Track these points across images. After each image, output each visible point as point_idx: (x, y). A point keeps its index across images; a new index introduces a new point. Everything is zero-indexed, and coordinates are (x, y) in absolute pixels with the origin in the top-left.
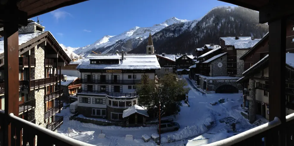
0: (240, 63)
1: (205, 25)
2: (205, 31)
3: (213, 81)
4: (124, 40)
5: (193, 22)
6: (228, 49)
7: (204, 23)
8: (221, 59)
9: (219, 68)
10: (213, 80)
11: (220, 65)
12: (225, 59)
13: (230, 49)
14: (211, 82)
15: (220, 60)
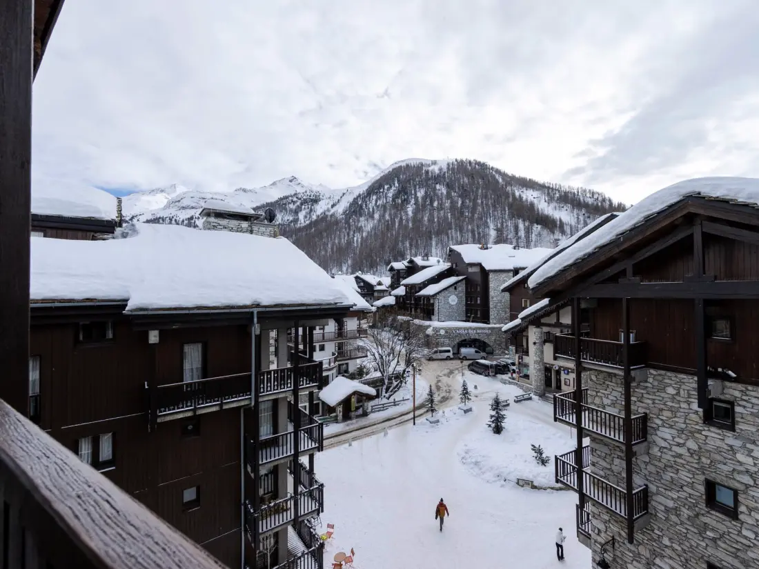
0: (496, 296)
1: (376, 201)
2: (377, 216)
3: (446, 332)
4: (133, 217)
5: (344, 194)
6: (470, 270)
7: (374, 197)
8: (455, 288)
9: (451, 306)
10: (447, 330)
11: (453, 300)
12: (462, 287)
13: (476, 270)
14: (442, 332)
15: (452, 289)
